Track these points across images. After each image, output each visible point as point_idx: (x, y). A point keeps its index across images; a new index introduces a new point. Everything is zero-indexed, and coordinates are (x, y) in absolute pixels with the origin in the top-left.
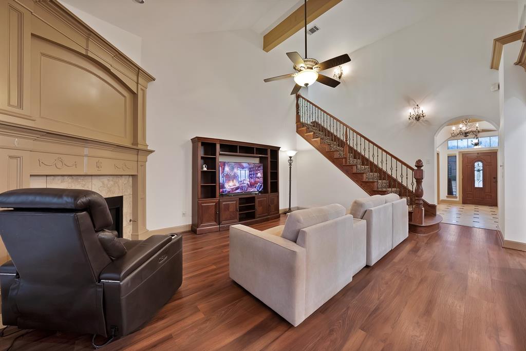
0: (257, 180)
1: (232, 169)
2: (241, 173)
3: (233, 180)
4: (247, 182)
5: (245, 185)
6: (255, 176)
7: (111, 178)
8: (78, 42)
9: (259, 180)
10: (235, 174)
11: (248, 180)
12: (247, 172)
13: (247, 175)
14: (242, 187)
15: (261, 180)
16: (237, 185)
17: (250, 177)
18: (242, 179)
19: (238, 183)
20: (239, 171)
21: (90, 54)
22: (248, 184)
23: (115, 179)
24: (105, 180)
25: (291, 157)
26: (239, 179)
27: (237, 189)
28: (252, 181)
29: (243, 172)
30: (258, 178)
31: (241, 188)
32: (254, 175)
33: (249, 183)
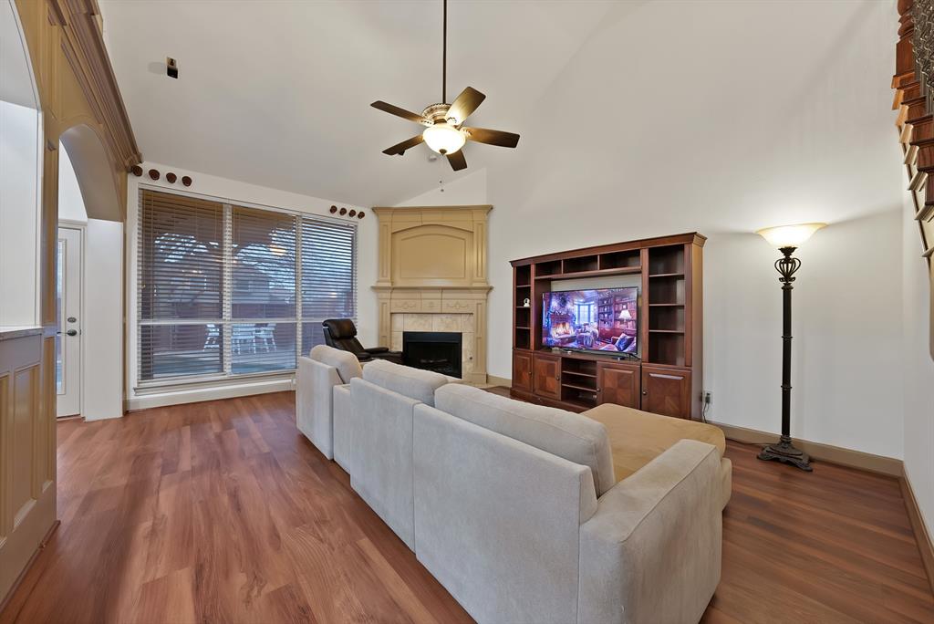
0: (618, 325)
1: (563, 302)
2: (579, 312)
3: (564, 324)
4: (593, 328)
5: (588, 334)
6: (612, 316)
7: (449, 316)
8: (414, 220)
9: (623, 326)
10: (568, 311)
11: (596, 324)
12: (594, 308)
13: (592, 314)
14: (582, 338)
15: (631, 327)
16: (572, 333)
17: (600, 318)
18: (582, 323)
19: (574, 329)
20: (577, 307)
21: (424, 223)
22: (594, 334)
23: (454, 317)
24: (444, 317)
25: (788, 251)
26: (576, 323)
27: (572, 340)
28: (606, 327)
29: (584, 309)
30: (622, 321)
31: (580, 340)
32: (609, 313)
33: (597, 331)
